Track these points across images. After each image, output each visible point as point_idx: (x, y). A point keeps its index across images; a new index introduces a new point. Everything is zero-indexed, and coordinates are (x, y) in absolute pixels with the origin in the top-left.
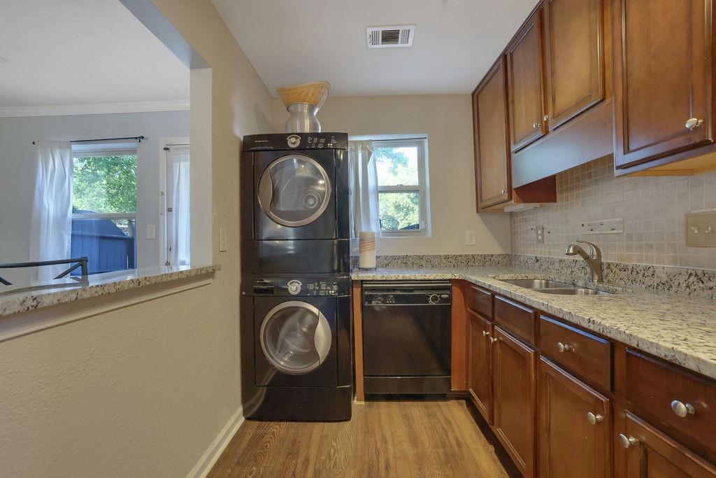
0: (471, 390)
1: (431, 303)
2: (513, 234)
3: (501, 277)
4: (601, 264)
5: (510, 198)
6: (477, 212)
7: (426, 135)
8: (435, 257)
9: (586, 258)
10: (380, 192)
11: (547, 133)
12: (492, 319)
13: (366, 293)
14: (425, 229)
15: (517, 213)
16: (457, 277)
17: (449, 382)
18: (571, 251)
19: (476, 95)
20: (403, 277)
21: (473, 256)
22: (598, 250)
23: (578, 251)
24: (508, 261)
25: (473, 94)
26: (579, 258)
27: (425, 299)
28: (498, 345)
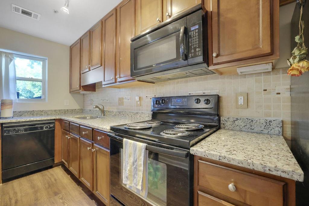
0: (63, 160)
1: (45, 129)
2: (84, 101)
3: (75, 117)
4: (104, 111)
5: (80, 89)
6: (70, 93)
7: (47, 58)
8: (49, 111)
9: (100, 109)
10: (17, 80)
11: (90, 70)
12: (69, 131)
13: (5, 129)
14: (45, 99)
15: (85, 94)
16: (57, 117)
17: (53, 160)
18: (95, 107)
19: (71, 48)
20: (30, 120)
21: (67, 110)
22: (103, 106)
23: (97, 107)
24: (82, 111)
25: (70, 47)
26: (97, 109)
27: (42, 128)
28: (70, 139)
